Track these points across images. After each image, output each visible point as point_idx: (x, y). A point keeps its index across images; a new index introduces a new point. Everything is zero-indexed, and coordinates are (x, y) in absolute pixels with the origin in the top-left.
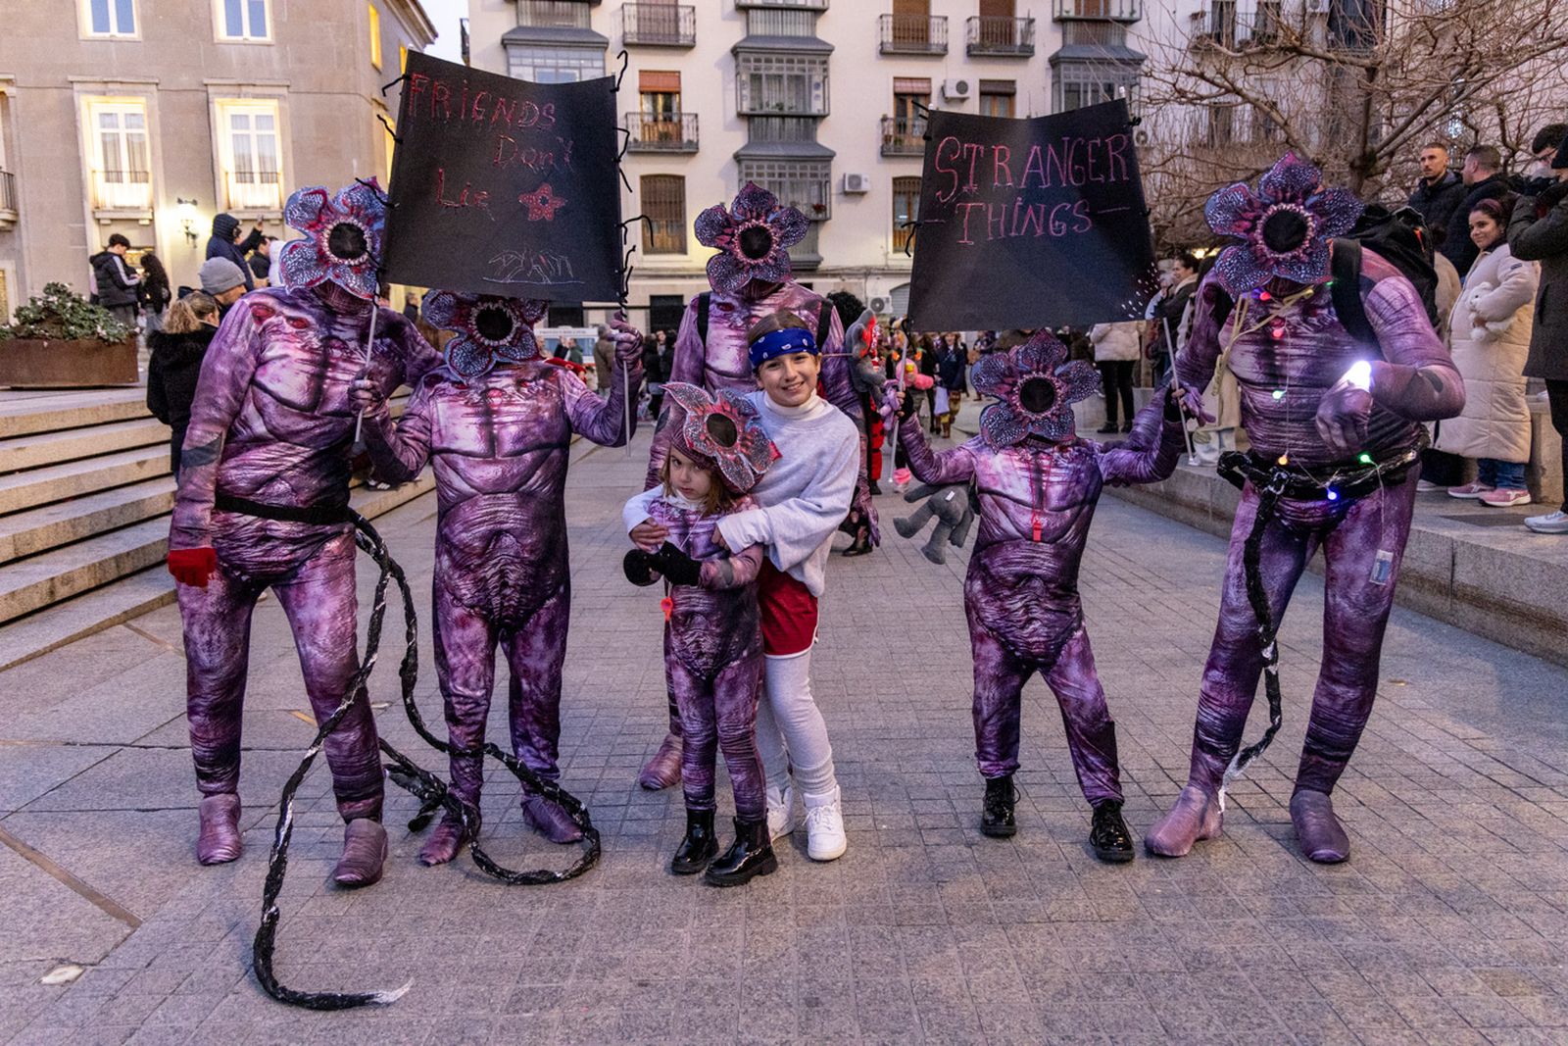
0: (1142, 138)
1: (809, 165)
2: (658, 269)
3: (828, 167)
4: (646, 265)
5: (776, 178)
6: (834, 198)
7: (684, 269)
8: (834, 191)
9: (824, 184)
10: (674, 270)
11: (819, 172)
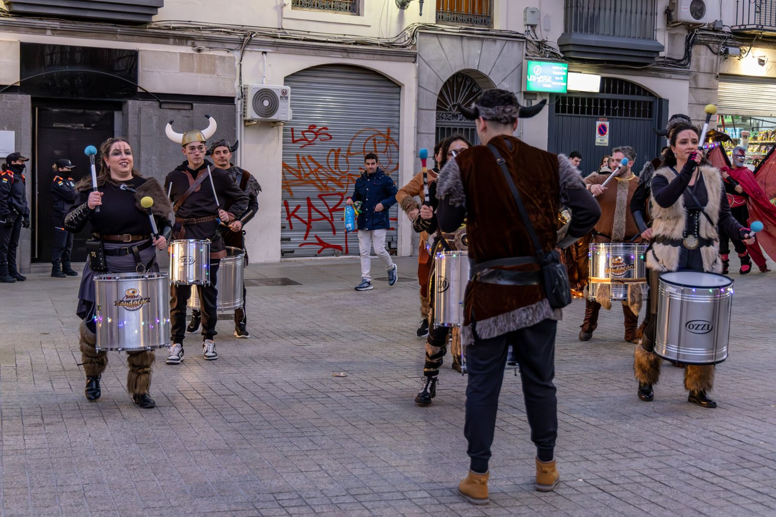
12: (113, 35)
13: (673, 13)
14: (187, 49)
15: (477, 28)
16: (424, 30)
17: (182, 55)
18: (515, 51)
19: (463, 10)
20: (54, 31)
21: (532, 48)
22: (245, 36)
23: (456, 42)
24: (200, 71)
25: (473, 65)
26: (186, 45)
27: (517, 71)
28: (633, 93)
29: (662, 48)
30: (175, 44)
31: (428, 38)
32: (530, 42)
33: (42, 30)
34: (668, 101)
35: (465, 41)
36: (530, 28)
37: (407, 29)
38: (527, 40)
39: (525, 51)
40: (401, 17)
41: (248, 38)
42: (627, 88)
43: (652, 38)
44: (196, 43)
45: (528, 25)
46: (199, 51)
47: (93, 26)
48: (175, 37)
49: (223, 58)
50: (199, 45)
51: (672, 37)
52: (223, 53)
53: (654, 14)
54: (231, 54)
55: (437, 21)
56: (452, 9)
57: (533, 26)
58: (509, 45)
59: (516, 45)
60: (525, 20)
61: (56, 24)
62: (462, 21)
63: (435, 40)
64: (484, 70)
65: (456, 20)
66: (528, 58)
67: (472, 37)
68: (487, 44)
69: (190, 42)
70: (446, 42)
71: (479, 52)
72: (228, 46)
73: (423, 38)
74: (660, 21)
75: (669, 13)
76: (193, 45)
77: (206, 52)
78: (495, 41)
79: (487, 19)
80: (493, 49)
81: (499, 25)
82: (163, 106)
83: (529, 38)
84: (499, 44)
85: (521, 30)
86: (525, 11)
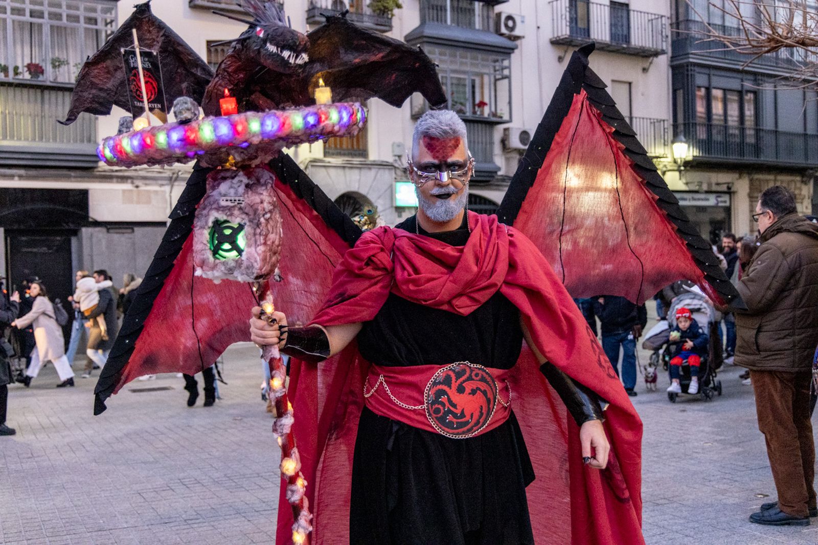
0: (510, 23)
5: (27, 18)
11: (99, 16)
12: (67, 178)
13: (506, 142)
14: (127, 186)
15: (356, 160)
16: (314, 163)
17: (124, 191)
18: (386, 176)
19: (344, 146)
20: (21, 177)
21: (399, 173)
22: (173, 174)
23: (340, 171)
24: (138, 202)
25: (354, 187)
26: (127, 182)
27: (389, 191)
28: (480, 203)
29: (499, 169)
30: (118, 182)
31: (318, 169)
32: (398, 168)
33: (11, 177)
35: (347, 170)
36: (397, 158)
37: (301, 162)
38: (395, 167)
39: (394, 176)
41: (175, 175)
42: (476, 200)
43: (491, 161)
44: (135, 181)
45: (395, 156)
46: (137, 187)
47: (52, 172)
48: (118, 177)
49: (156, 192)
50: (137, 182)
51: (507, 160)
52: (156, 188)
53: (492, 143)
54: (163, 188)
55: (325, 155)
56: (336, 146)
57: (400, 157)
58: (381, 172)
59: (387, 172)
60: (393, 151)
61: (22, 172)
62: (344, 155)
63: (323, 170)
64: (363, 191)
65: (340, 154)
66: (396, 180)
67: (352, 167)
68: (364, 172)
69: (129, 181)
70: (332, 172)
71: (358, 177)
72: (160, 182)
73: (314, 169)
74: (497, 148)
75: (504, 142)
76: (132, 183)
77: (143, 188)
78: (370, 169)
79: (364, 153)
80: (370, 174)
81: (373, 156)
82: (111, 231)
83: (396, 165)
84: (373, 172)
85: (390, 159)
86: (393, 145)
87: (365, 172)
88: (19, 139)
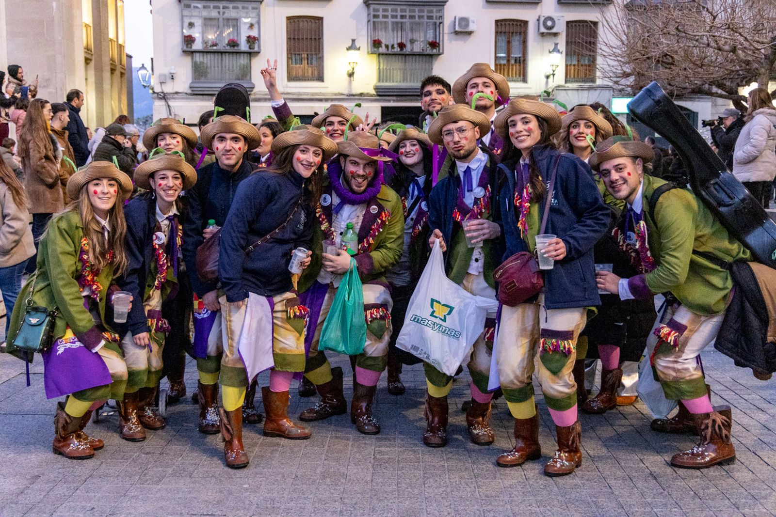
1: (426, 9)
2: (300, 94)
3: (441, 11)
4: (289, 91)
5: (399, 20)
6: (446, 36)
7: (320, 94)
8: (446, 30)
9: (437, 26)
10: (312, 94)
11: (434, 15)
15: (587, 85)
16: (558, 88)
18: (607, 94)
19: (580, 76)
20: (394, 101)
21: (616, 92)
23: (575, 92)
31: (560, 91)
32: (615, 89)
33: (389, 101)
34: (697, 113)
37: (550, 88)
38: (613, 89)
39: (612, 94)
40: (547, 83)
47: (409, 98)
55: (565, 83)
56: (575, 76)
58: (603, 91)
59: (607, 91)
61: (394, 98)
62: (580, 82)
63: (564, 92)
65: (576, 81)
66: (614, 97)
67: (583, 89)
70: (570, 92)
71: (587, 96)
73: (558, 91)
78: (596, 90)
79: (592, 80)
80: (595, 94)
81: (598, 82)
83: (614, 87)
84: (598, 92)
85: (611, 84)
87: (592, 92)
88: (393, 82)
